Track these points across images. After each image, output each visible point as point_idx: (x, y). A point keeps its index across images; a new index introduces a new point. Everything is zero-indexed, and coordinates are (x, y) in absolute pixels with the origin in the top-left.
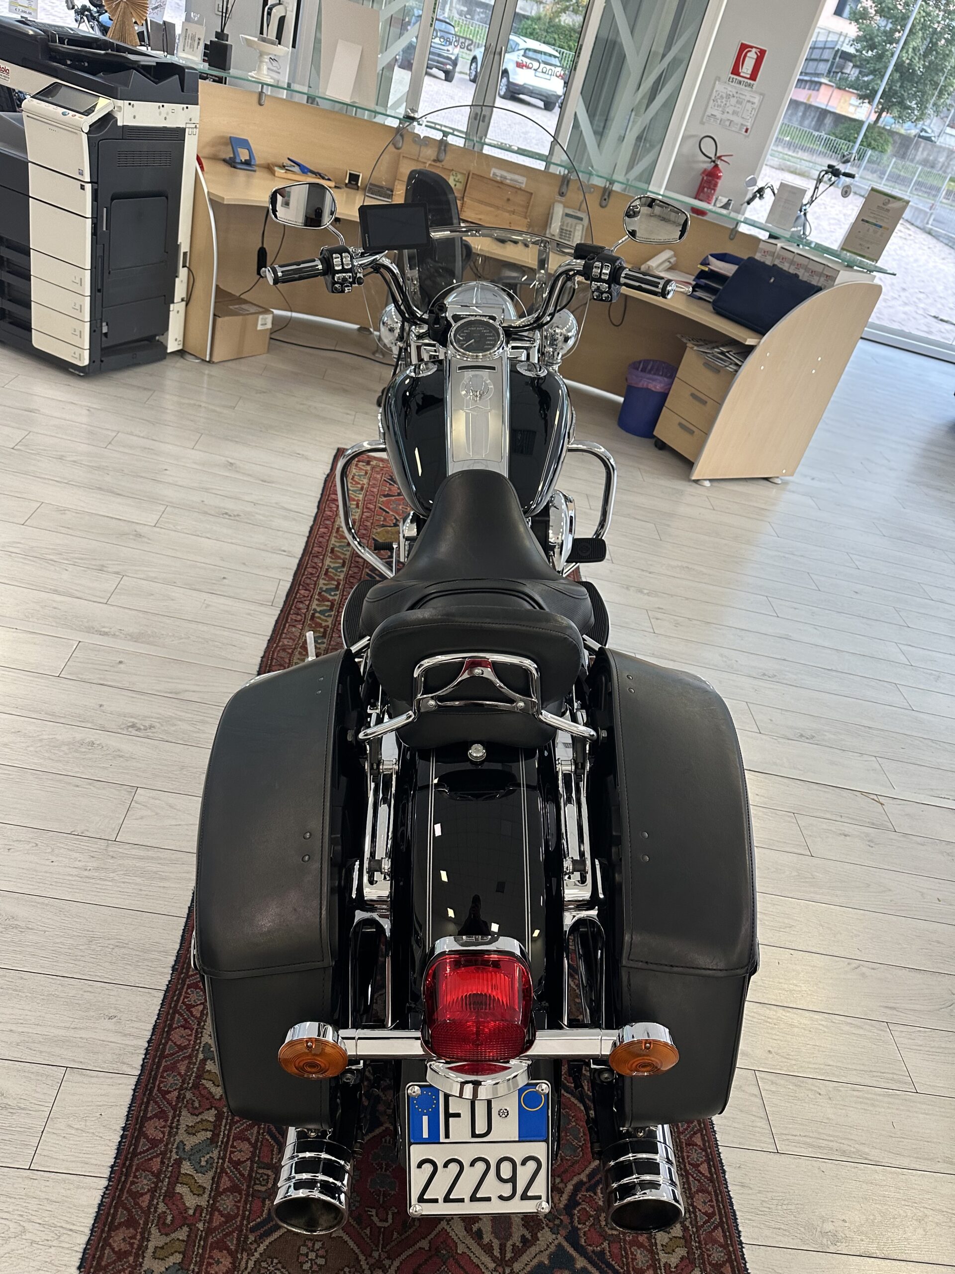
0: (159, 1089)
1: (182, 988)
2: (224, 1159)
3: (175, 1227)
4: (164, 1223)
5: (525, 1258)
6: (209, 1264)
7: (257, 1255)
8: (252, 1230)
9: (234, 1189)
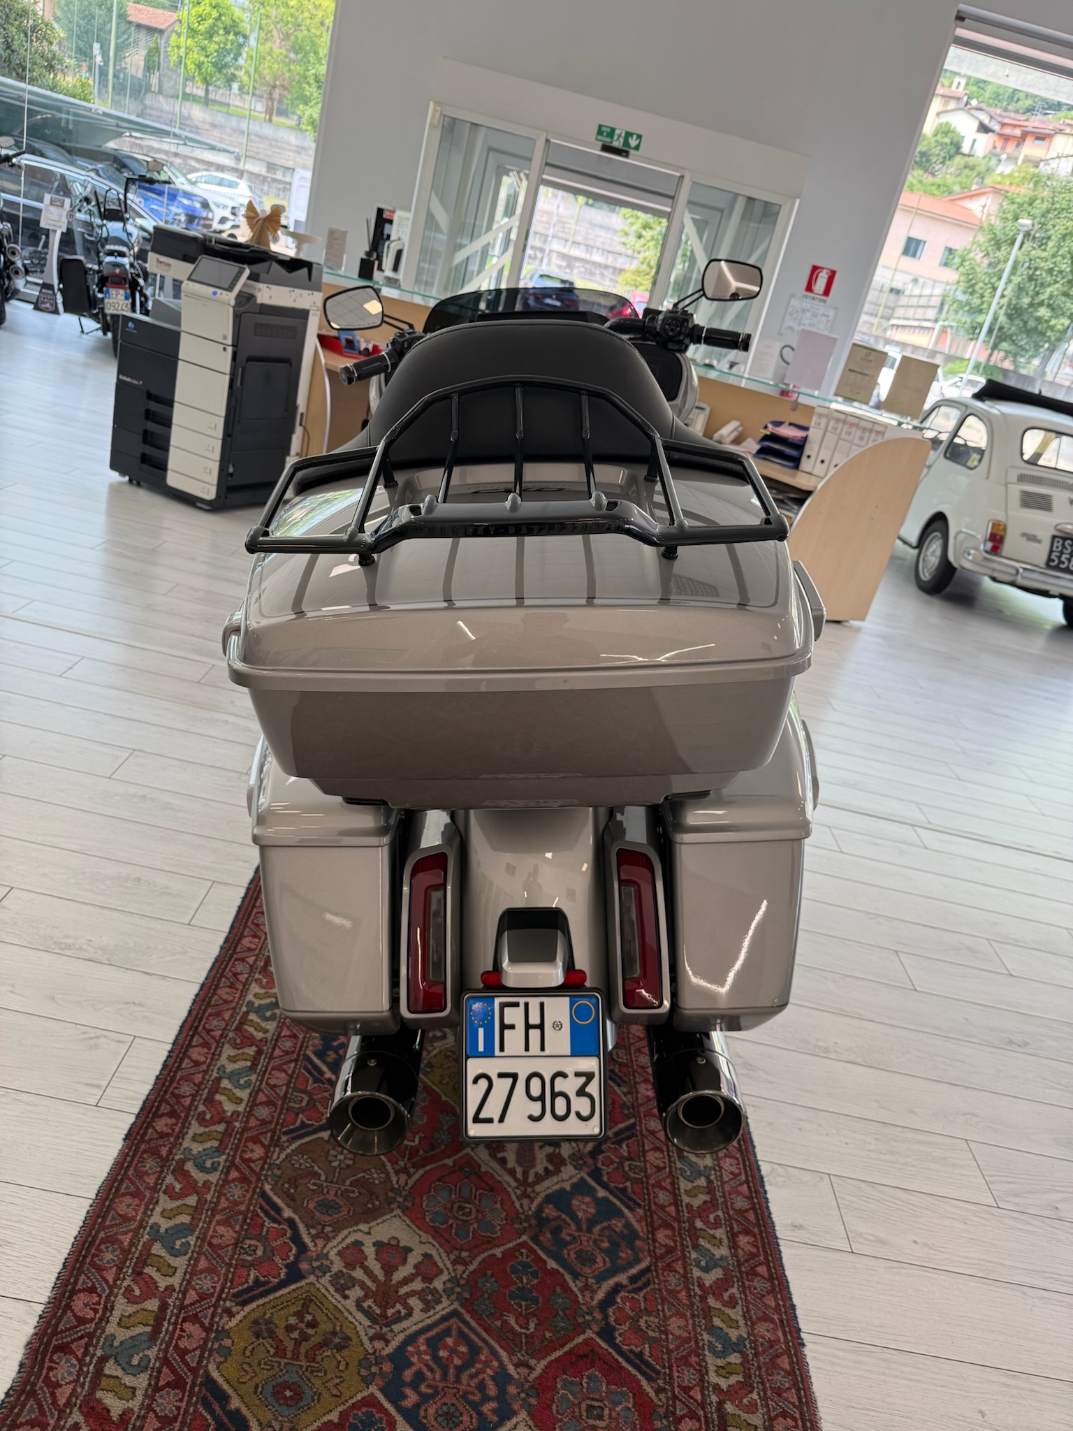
0: (204, 1028)
1: (230, 960)
2: (261, 1082)
3: (212, 1122)
4: (204, 1119)
5: (546, 1183)
6: (244, 1151)
7: (289, 1151)
8: (285, 1133)
9: (269, 1103)
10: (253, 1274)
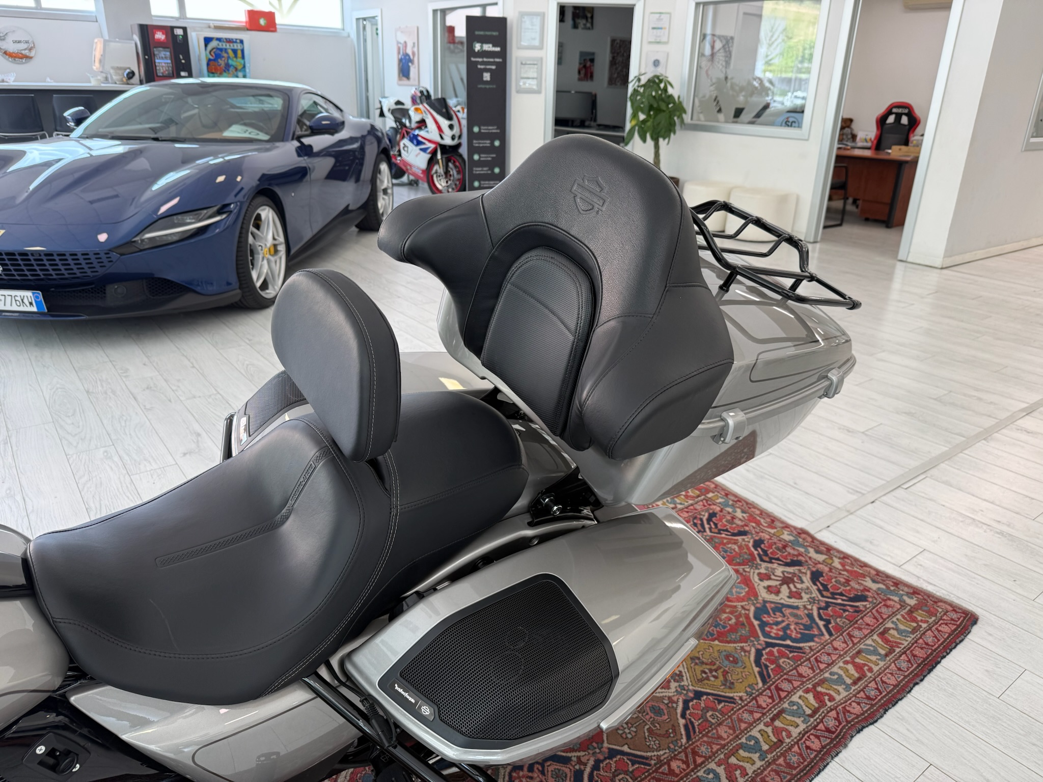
10: (719, 707)
